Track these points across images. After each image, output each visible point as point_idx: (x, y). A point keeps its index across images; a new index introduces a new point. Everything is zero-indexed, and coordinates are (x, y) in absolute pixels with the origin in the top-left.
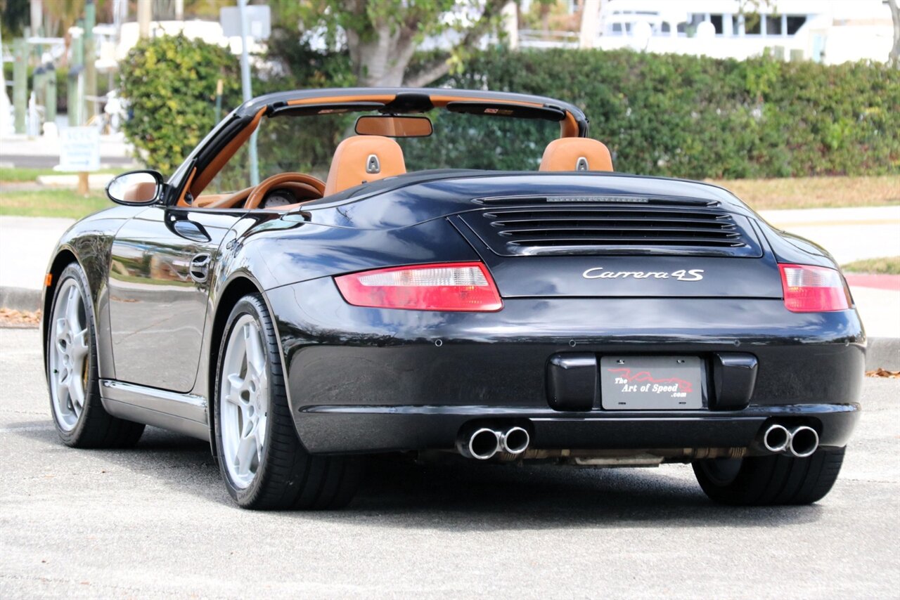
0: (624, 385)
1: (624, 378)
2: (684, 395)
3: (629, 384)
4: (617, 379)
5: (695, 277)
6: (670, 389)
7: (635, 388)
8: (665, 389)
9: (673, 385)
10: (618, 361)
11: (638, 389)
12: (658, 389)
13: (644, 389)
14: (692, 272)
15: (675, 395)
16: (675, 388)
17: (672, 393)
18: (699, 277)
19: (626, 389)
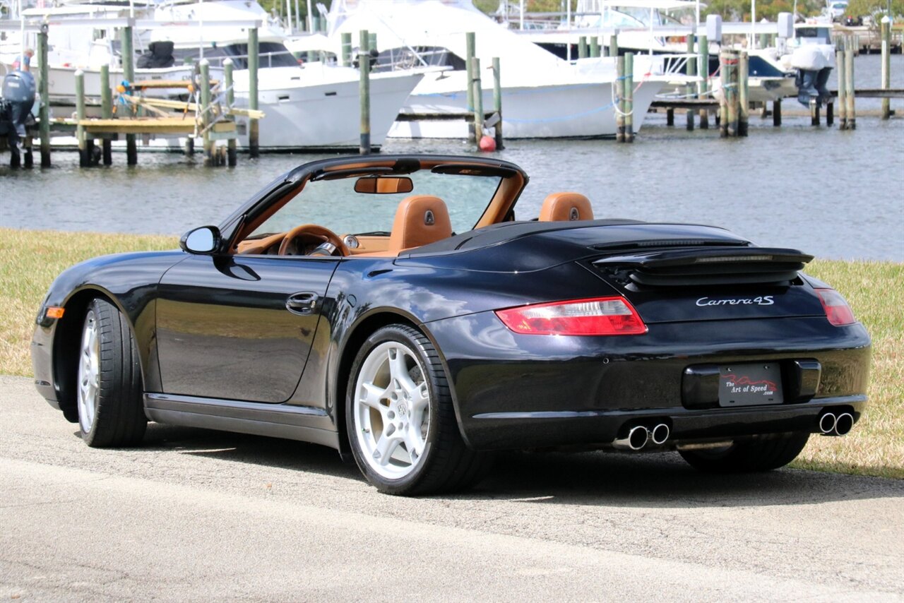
0: (732, 387)
1: (732, 382)
2: (771, 393)
3: (736, 386)
4: (728, 383)
5: (769, 302)
6: (762, 389)
7: (739, 389)
8: (758, 389)
9: (764, 386)
10: (727, 369)
11: (742, 390)
12: (755, 389)
13: (746, 390)
14: (766, 298)
15: (765, 393)
16: (765, 388)
17: (764, 392)
18: (772, 302)
19: (734, 390)
